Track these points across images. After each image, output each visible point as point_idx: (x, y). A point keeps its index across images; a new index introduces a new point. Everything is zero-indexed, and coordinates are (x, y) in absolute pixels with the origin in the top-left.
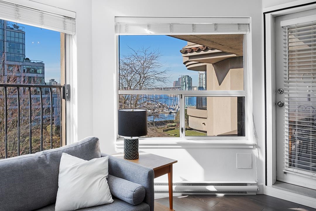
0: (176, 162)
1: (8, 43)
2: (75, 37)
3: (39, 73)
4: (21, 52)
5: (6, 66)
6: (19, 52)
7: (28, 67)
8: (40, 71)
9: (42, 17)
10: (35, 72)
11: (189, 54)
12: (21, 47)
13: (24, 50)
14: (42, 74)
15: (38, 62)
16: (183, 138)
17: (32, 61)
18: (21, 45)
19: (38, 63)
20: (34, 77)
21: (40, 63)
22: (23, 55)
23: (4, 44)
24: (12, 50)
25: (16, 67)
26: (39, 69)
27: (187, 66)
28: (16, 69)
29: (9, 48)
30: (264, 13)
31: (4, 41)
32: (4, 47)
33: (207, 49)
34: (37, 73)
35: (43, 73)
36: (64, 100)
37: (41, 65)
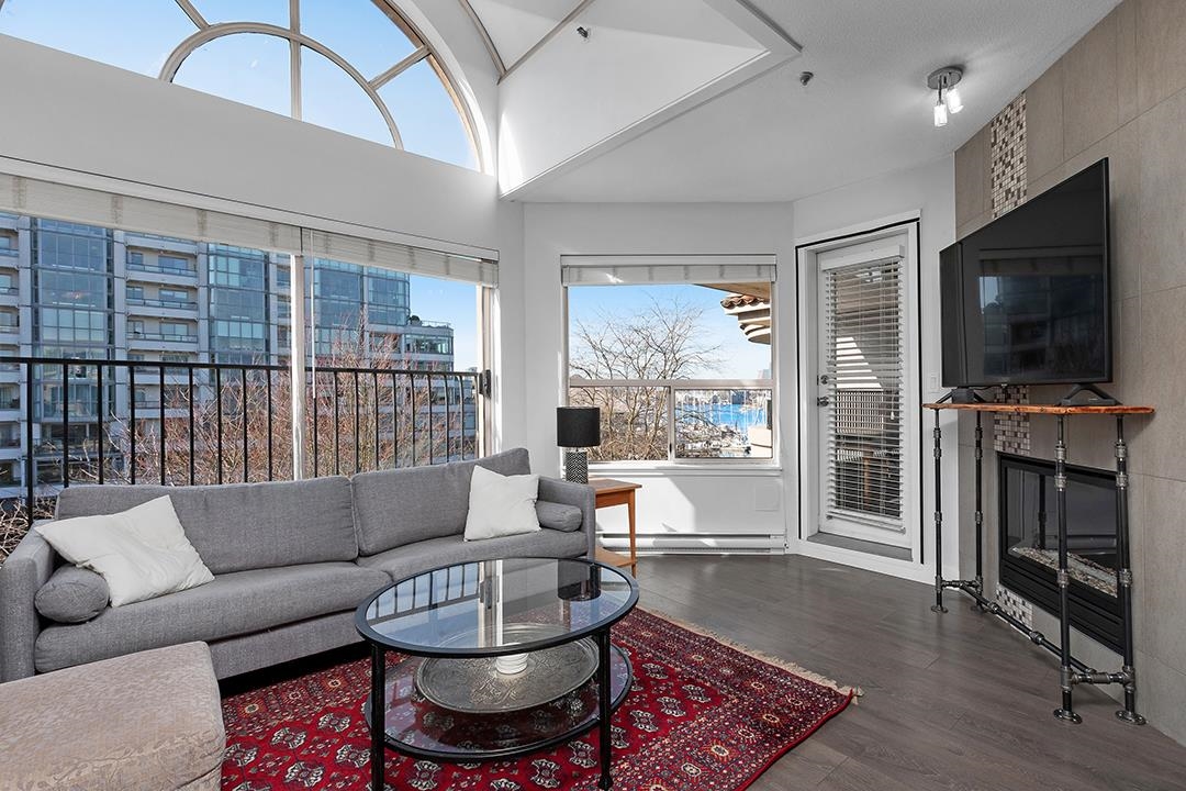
0: (641, 486)
1: (371, 280)
2: (497, 292)
3: (442, 353)
4: (401, 303)
5: (367, 335)
6: (396, 301)
7: (416, 337)
8: (443, 347)
9: (447, 263)
10: (433, 349)
11: (738, 309)
12: (401, 291)
13: (406, 295)
14: (448, 354)
15: (438, 325)
16: (671, 462)
17: (426, 324)
18: (401, 285)
19: (439, 327)
20: (430, 363)
21: (444, 327)
22: (405, 308)
23: (362, 283)
24: (381, 298)
25: (391, 339)
26: (441, 341)
27: (747, 333)
28: (390, 344)
29: (375, 292)
30: (797, 247)
31: (362, 276)
32: (362, 290)
33: (755, 302)
34: (437, 353)
35: (450, 353)
36: (481, 396)
37: (446, 333)
